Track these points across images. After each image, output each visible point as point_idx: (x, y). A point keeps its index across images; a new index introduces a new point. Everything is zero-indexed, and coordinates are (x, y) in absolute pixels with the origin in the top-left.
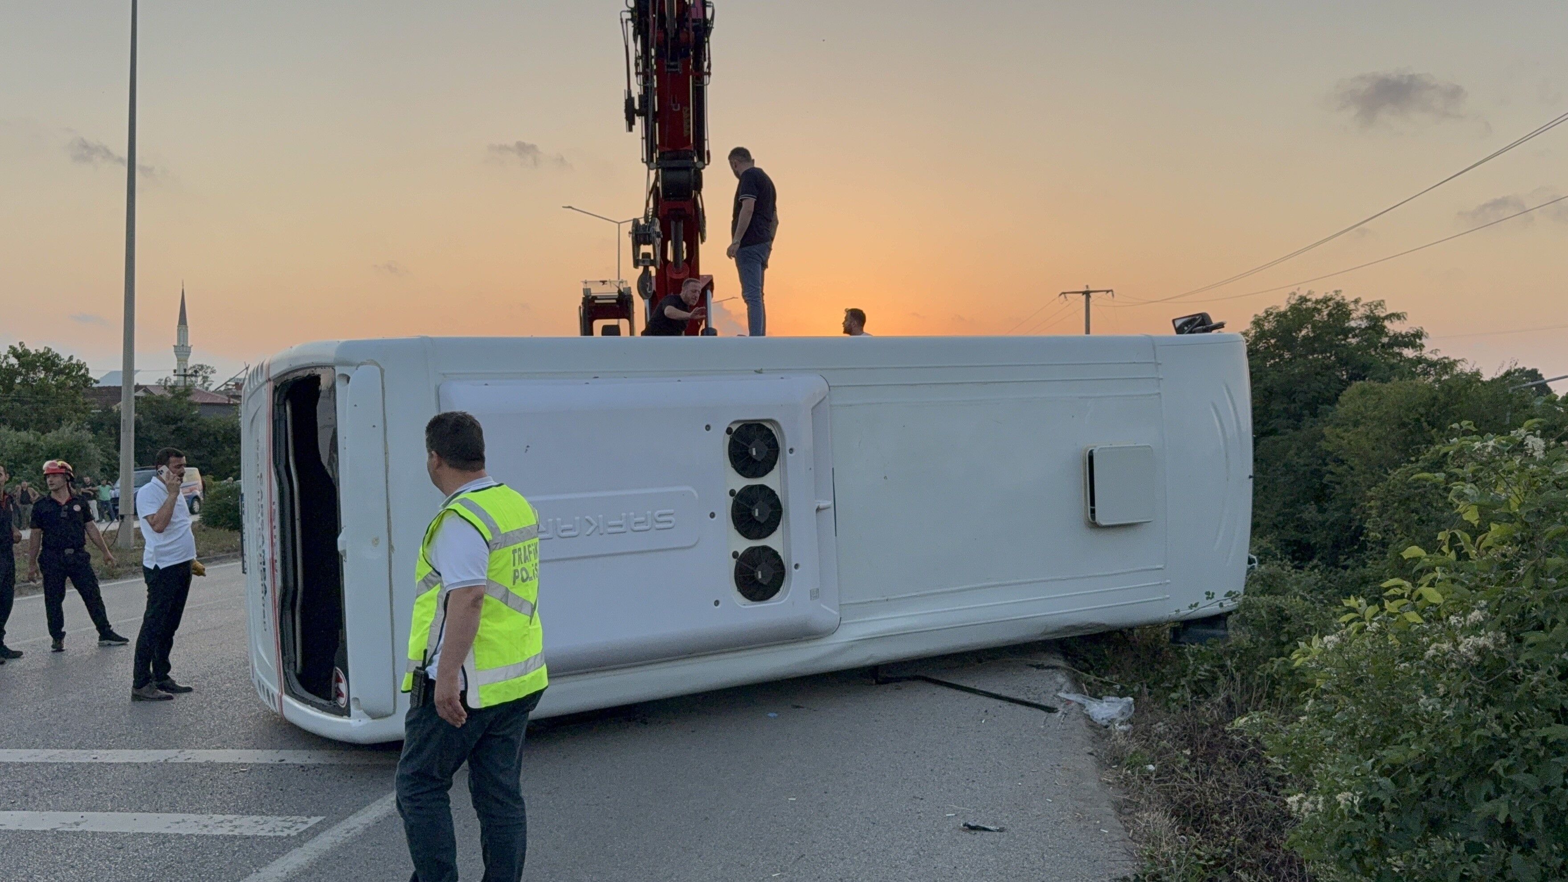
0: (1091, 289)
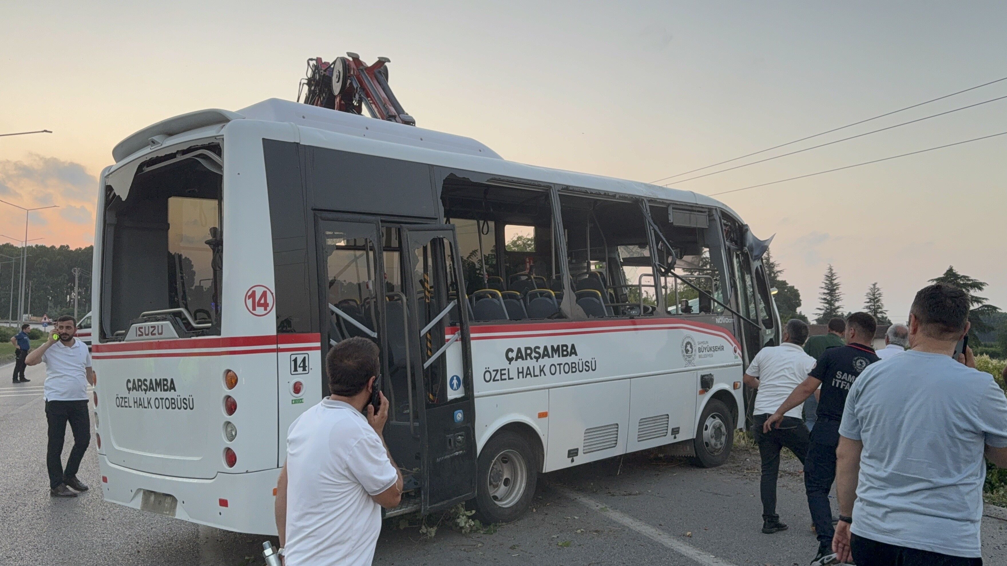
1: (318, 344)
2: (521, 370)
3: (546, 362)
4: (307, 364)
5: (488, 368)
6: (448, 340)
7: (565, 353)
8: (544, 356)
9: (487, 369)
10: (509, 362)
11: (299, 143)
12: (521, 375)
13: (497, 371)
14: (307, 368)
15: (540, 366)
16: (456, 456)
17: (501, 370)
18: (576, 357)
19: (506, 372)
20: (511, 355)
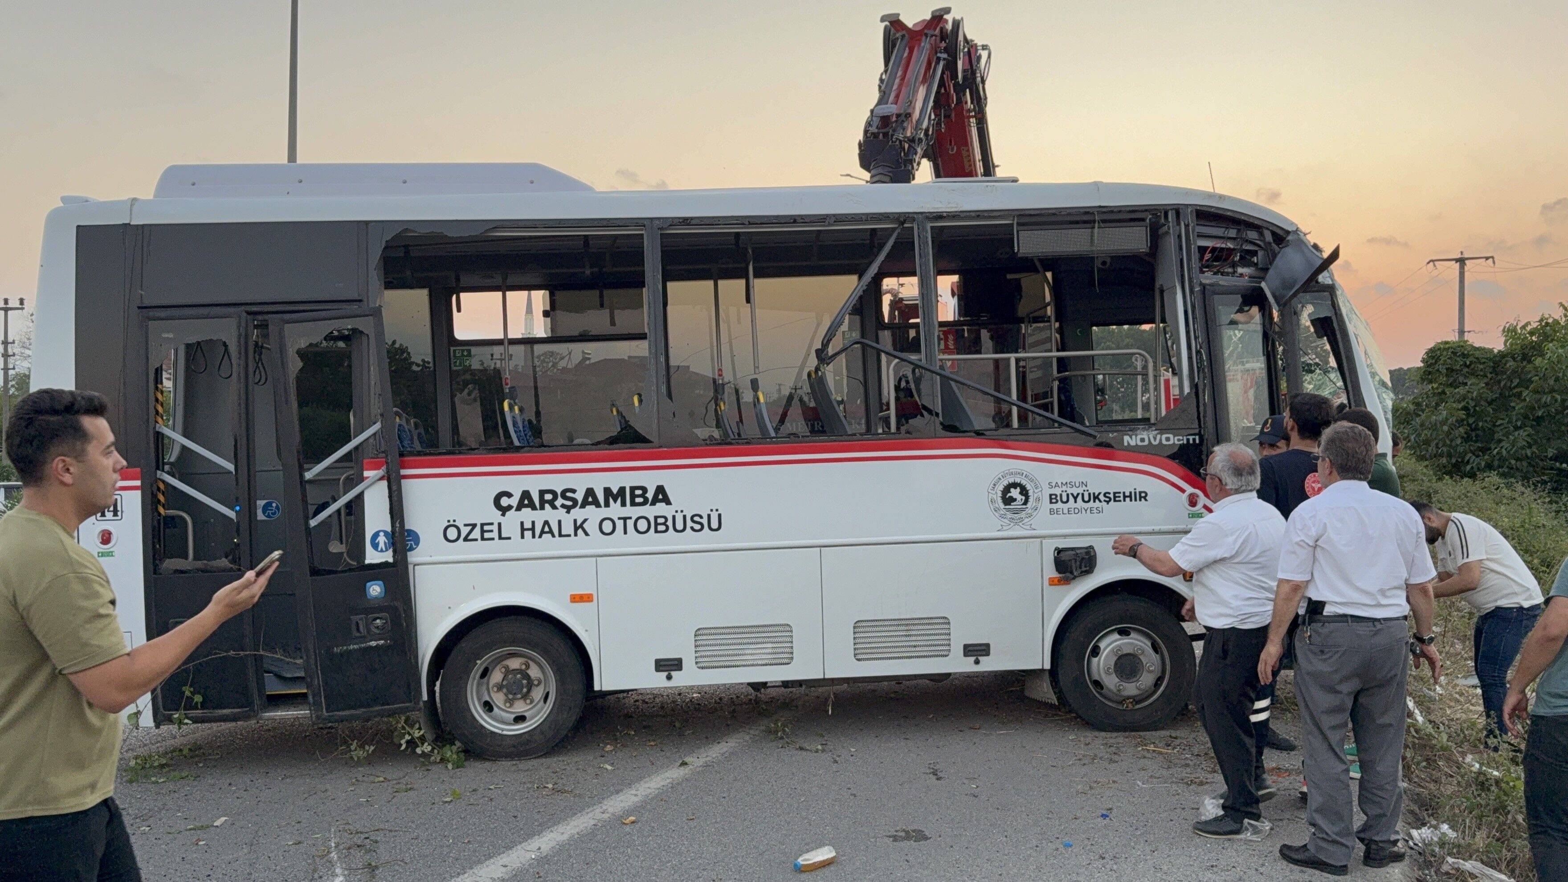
0: (1466, 256)
1: (138, 483)
2: (528, 525)
3: (593, 514)
4: (119, 508)
5: (454, 521)
6: (367, 478)
7: (639, 500)
8: (584, 504)
9: (452, 523)
10: (501, 513)
11: (129, 224)
12: (528, 534)
13: (474, 526)
14: (119, 513)
15: (575, 521)
16: (371, 647)
17: (482, 525)
18: (669, 506)
19: (495, 528)
20: (504, 502)
